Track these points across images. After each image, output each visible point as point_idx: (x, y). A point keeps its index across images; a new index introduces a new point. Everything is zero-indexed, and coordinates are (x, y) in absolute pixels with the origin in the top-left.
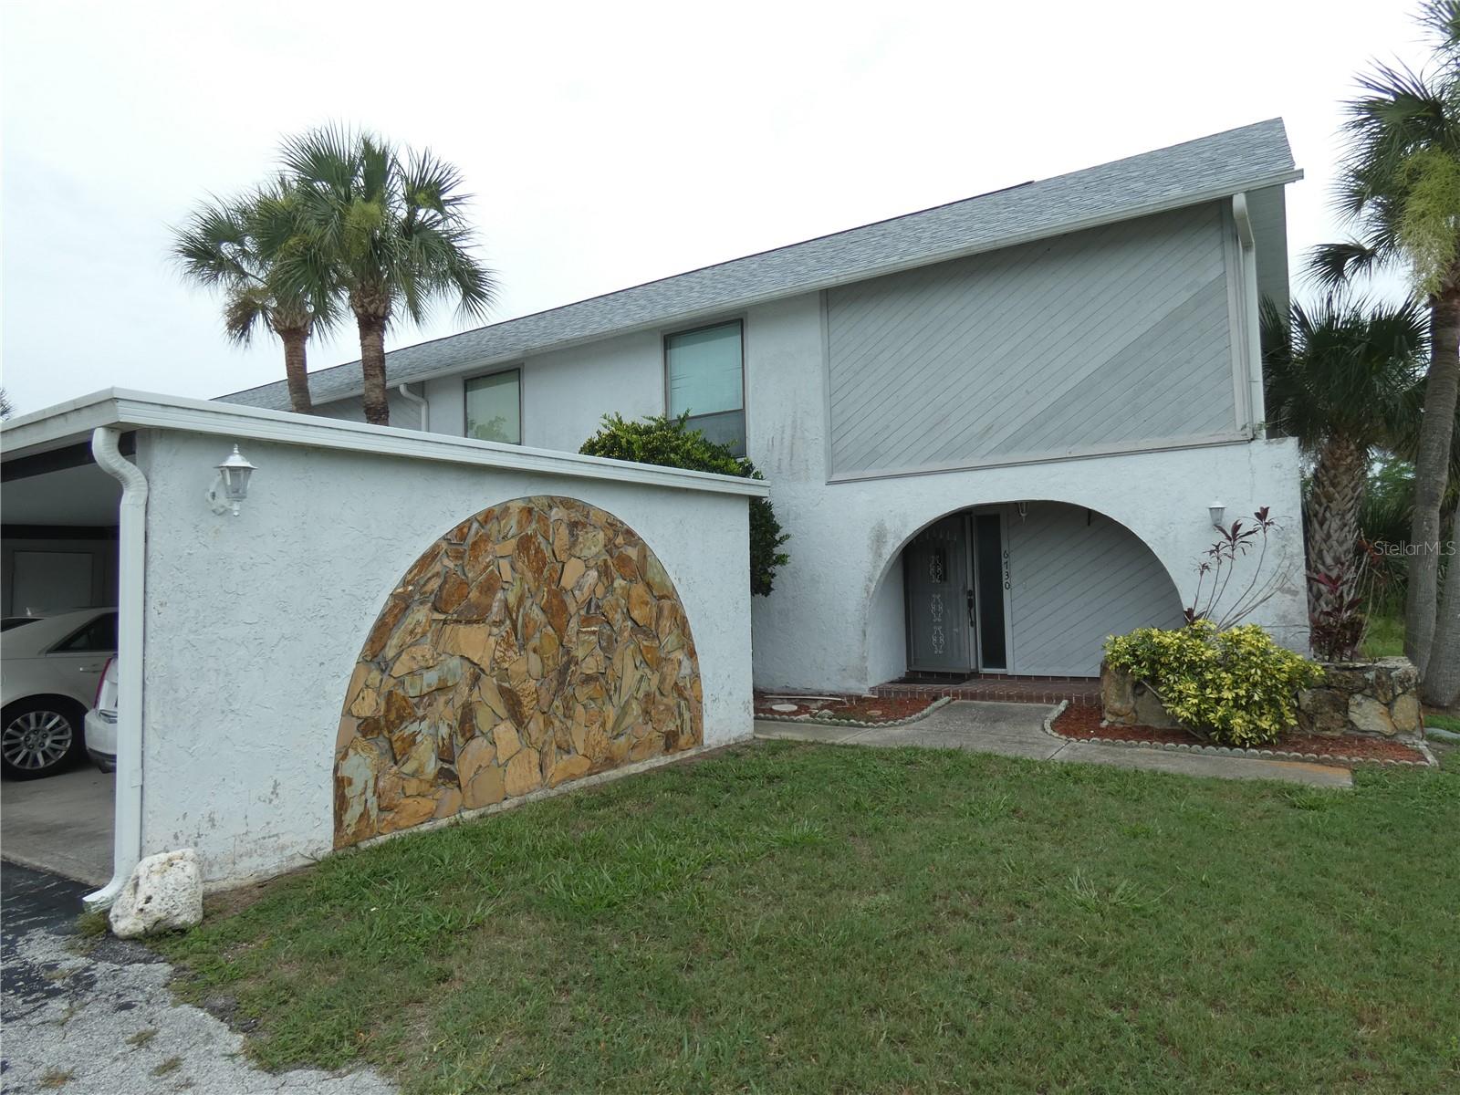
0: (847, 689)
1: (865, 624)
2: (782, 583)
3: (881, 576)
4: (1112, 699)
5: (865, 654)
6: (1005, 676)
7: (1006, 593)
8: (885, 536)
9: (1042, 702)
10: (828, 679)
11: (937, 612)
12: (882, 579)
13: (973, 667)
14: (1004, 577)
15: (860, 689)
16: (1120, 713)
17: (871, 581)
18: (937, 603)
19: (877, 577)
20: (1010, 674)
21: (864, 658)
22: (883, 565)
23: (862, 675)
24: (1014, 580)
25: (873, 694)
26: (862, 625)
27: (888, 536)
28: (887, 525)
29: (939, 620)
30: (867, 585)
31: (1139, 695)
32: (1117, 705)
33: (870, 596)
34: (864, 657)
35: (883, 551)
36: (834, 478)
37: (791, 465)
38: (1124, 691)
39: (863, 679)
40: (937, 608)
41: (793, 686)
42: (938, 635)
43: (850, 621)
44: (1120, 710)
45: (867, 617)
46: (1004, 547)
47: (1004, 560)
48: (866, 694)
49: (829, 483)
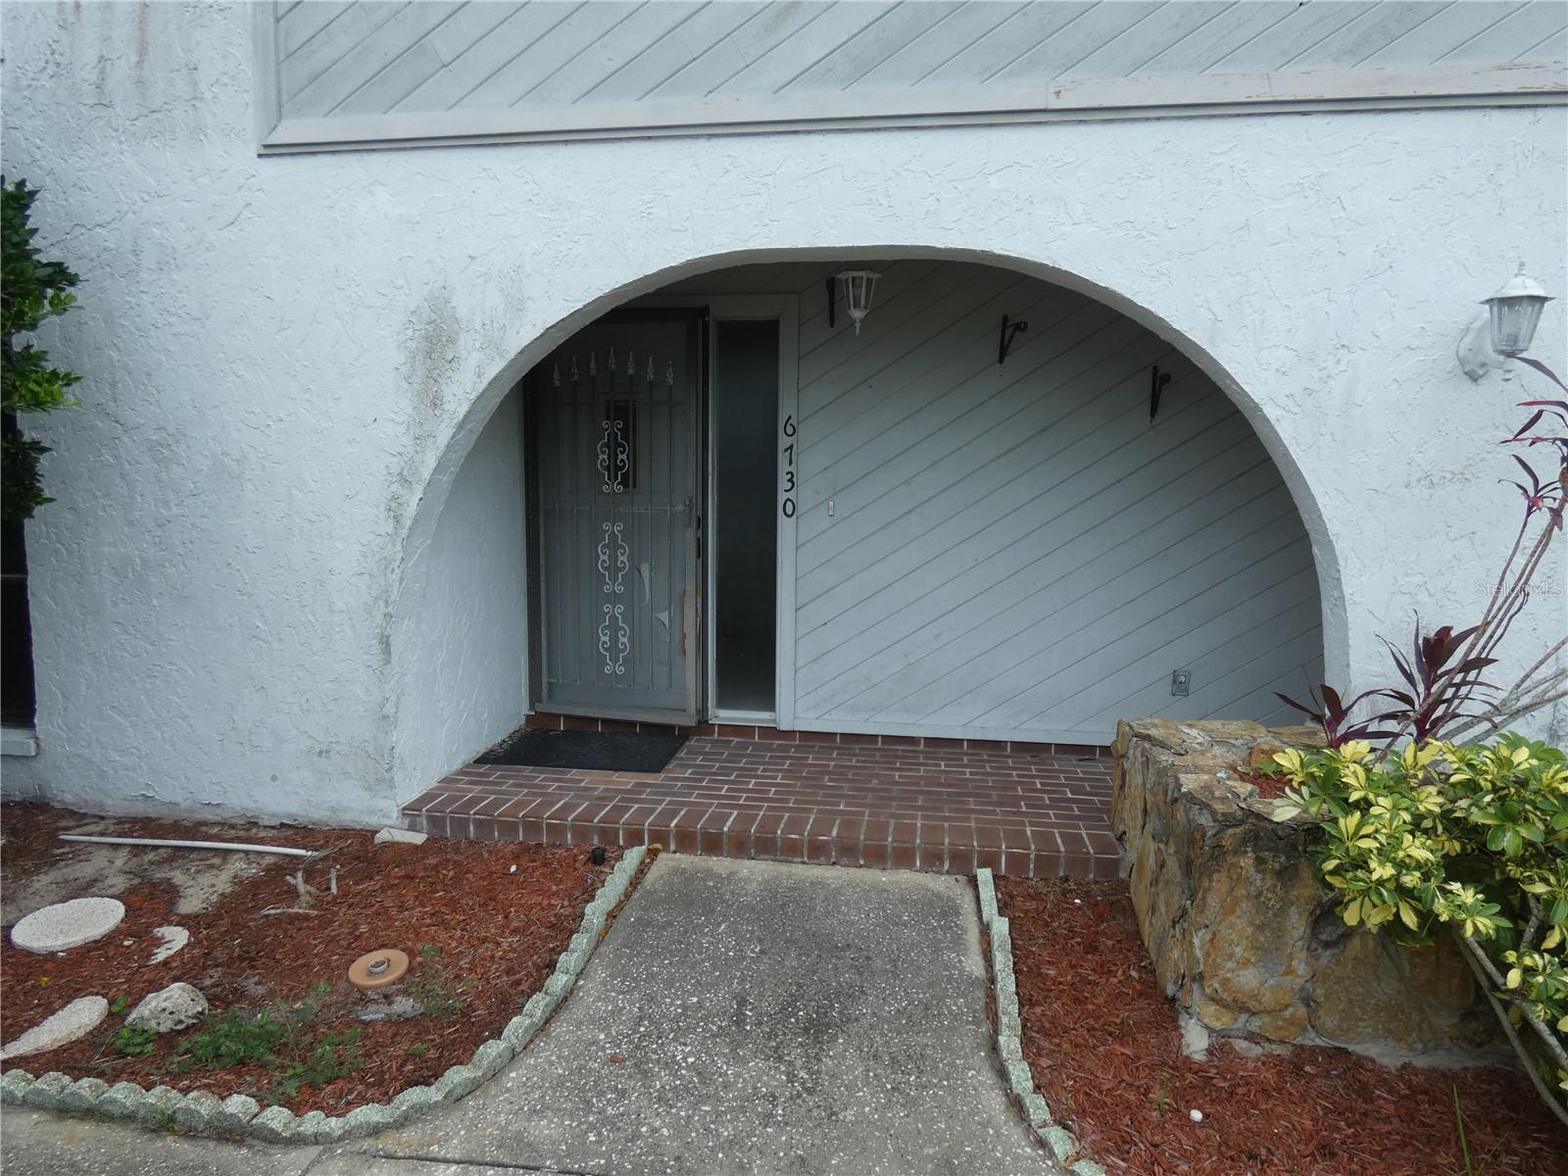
0: (333, 810)
1: (388, 616)
2: (123, 476)
3: (440, 468)
4: (1231, 956)
5: (390, 709)
6: (771, 732)
7: (785, 527)
8: (452, 340)
9: (911, 866)
10: (274, 778)
11: (614, 569)
12: (446, 479)
13: (692, 706)
14: (783, 483)
15: (373, 812)
16: (1251, 1004)
17: (405, 481)
18: (614, 545)
19: (426, 474)
20: (783, 727)
21: (385, 721)
22: (444, 435)
23: (381, 771)
24: (805, 496)
25: (412, 828)
26: (379, 619)
27: (464, 340)
28: (463, 305)
29: (619, 589)
30: (394, 498)
31: (1327, 945)
32: (1248, 979)
33: (404, 533)
34: (385, 717)
35: (448, 391)
36: (288, 133)
37: (140, 82)
38: (1279, 932)
39: (384, 782)
40: (614, 558)
41: (166, 796)
42: (614, 628)
43: (340, 605)
44: (1255, 997)
45: (395, 595)
46: (787, 408)
47: (783, 442)
48: (395, 832)
49: (271, 151)
